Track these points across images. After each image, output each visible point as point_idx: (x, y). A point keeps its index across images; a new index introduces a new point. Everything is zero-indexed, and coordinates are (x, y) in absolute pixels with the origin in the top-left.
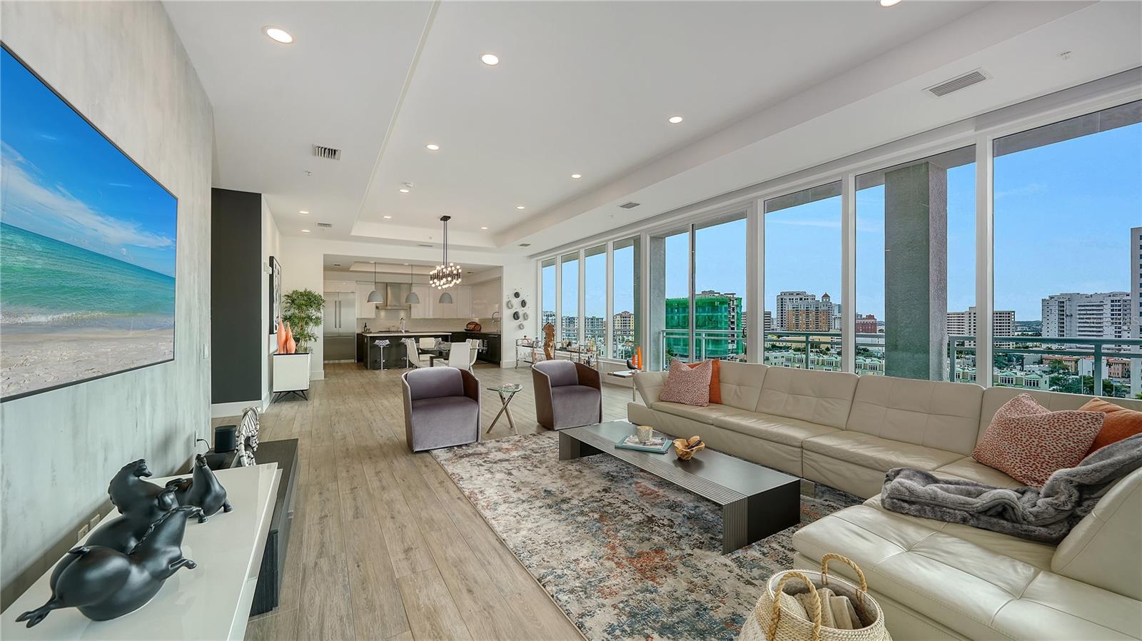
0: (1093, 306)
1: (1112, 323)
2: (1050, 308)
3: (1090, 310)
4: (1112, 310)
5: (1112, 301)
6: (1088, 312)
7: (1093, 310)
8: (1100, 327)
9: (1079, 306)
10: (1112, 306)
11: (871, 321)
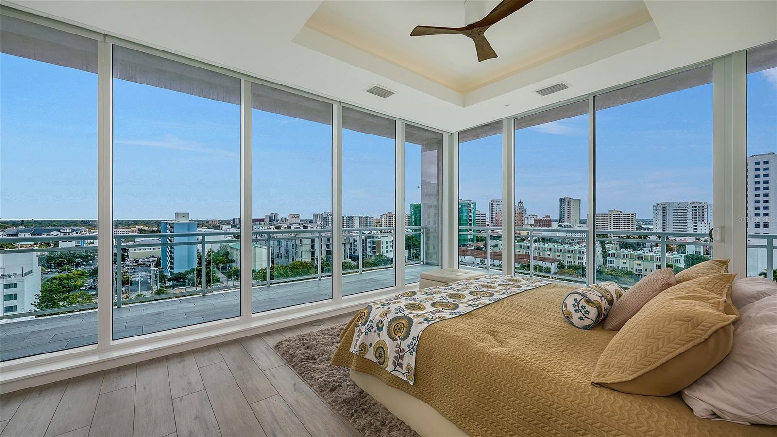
0: (681, 210)
1: (692, 221)
2: (657, 211)
3: (680, 212)
4: (692, 212)
5: (692, 207)
6: (679, 214)
7: (681, 212)
8: (685, 223)
9: (674, 210)
10: (692, 210)
11: (548, 219)
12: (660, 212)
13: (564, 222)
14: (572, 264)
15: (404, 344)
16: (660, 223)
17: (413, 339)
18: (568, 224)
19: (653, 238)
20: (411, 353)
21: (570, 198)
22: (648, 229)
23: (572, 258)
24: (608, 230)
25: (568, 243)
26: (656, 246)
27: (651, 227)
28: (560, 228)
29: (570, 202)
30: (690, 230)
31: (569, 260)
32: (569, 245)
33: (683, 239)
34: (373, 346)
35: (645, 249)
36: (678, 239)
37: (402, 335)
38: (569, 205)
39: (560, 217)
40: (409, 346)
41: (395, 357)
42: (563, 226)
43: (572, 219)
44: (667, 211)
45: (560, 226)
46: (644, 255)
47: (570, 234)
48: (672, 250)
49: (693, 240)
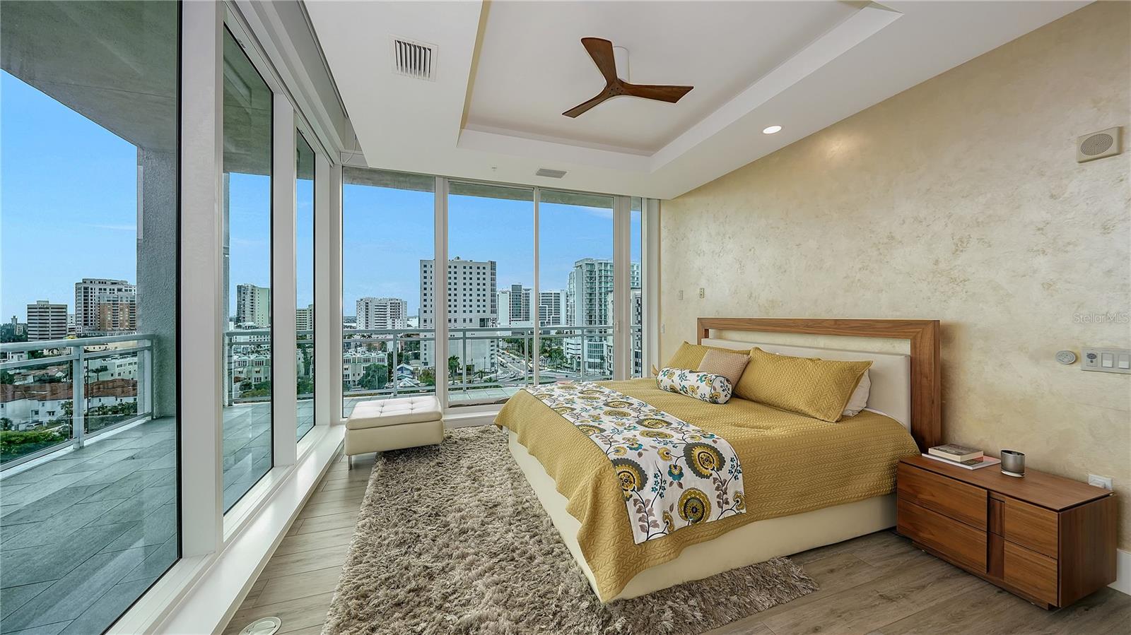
12: (364, 307)
13: (244, 321)
14: (262, 380)
15: (724, 474)
16: (363, 320)
17: (731, 461)
18: (251, 324)
19: (357, 337)
20: (736, 478)
21: (254, 287)
22: (351, 327)
23: (262, 372)
24: (308, 330)
25: (253, 352)
26: (361, 346)
27: (354, 325)
28: (239, 330)
29: (253, 291)
30: (389, 327)
31: (258, 376)
32: (256, 355)
33: (384, 336)
34: (676, 507)
35: (350, 350)
36: (380, 337)
37: (715, 465)
38: (252, 296)
39: (238, 314)
40: (730, 472)
41: (718, 496)
42: (243, 326)
43: (257, 317)
44: (370, 307)
45: (240, 327)
46: (351, 357)
47: (256, 339)
48: (375, 349)
49: (391, 337)
